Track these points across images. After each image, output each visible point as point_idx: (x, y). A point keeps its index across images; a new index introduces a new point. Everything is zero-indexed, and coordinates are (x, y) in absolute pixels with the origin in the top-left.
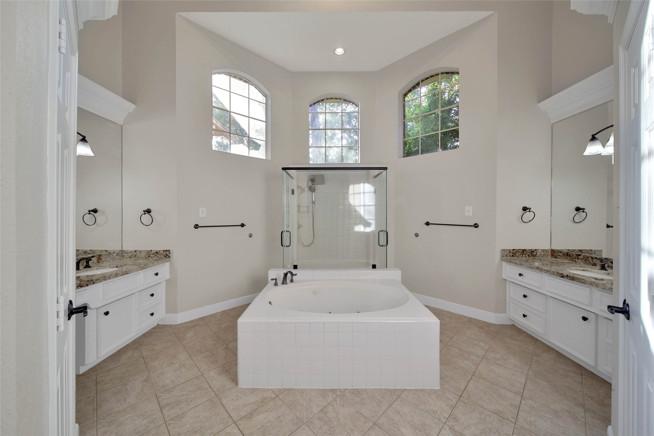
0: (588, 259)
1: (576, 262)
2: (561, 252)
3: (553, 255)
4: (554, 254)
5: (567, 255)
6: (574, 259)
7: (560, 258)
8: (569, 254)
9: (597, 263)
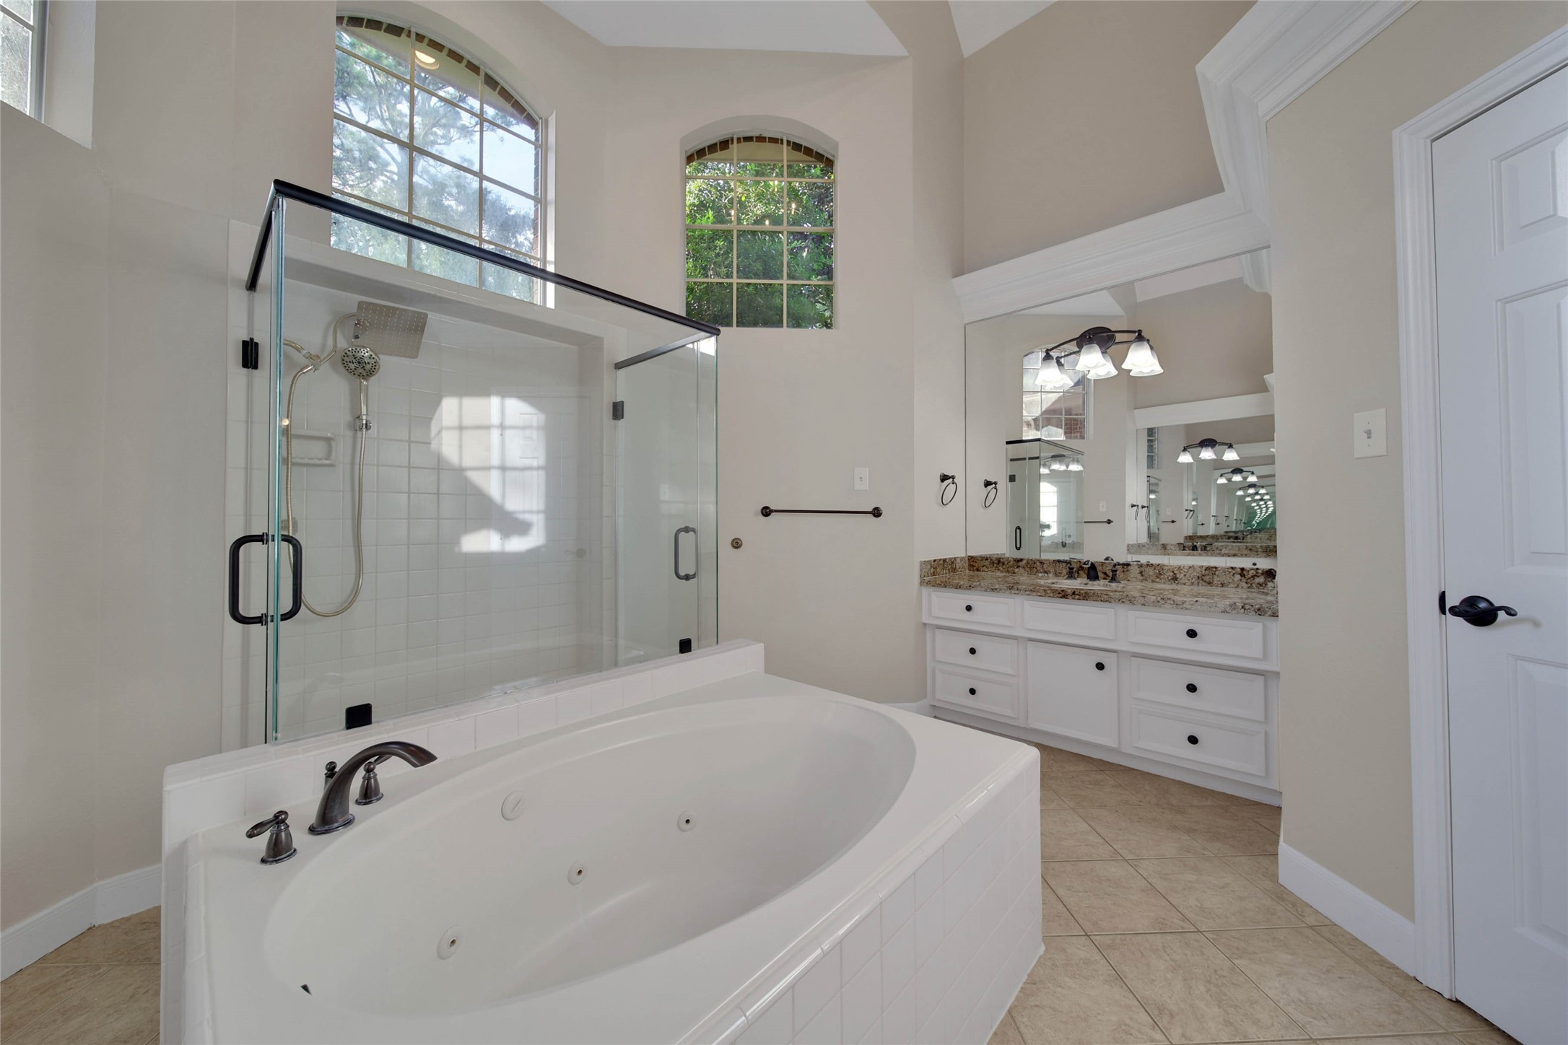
0: (1035, 565)
1: (1014, 573)
2: (987, 559)
3: (974, 566)
4: (974, 564)
5: (999, 562)
6: (1011, 569)
7: (986, 570)
8: (1002, 560)
9: (1049, 571)
